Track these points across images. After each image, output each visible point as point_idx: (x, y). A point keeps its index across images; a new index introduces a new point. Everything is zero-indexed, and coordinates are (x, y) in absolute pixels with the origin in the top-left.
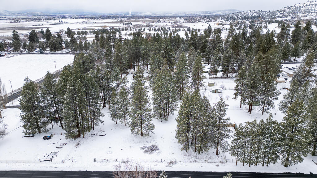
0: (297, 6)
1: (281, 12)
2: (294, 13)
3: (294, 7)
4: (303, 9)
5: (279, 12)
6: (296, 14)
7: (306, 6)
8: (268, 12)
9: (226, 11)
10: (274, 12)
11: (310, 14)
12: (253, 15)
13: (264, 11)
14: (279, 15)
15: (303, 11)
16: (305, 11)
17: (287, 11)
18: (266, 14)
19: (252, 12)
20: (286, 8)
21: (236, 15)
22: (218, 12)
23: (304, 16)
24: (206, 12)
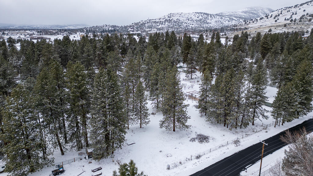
0: (142, 23)
1: (131, 27)
2: (141, 28)
3: (140, 24)
4: (146, 25)
5: (129, 27)
6: (143, 29)
7: (148, 23)
8: (121, 27)
9: (77, 25)
10: (126, 27)
11: (153, 29)
12: (110, 29)
13: (117, 26)
14: (130, 29)
15: (147, 26)
16: (149, 27)
17: (136, 27)
18: (119, 28)
19: (108, 26)
20: (133, 24)
21: (94, 29)
22: (70, 26)
23: (149, 31)
24: (57, 26)
